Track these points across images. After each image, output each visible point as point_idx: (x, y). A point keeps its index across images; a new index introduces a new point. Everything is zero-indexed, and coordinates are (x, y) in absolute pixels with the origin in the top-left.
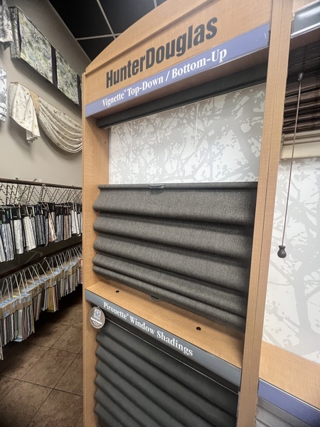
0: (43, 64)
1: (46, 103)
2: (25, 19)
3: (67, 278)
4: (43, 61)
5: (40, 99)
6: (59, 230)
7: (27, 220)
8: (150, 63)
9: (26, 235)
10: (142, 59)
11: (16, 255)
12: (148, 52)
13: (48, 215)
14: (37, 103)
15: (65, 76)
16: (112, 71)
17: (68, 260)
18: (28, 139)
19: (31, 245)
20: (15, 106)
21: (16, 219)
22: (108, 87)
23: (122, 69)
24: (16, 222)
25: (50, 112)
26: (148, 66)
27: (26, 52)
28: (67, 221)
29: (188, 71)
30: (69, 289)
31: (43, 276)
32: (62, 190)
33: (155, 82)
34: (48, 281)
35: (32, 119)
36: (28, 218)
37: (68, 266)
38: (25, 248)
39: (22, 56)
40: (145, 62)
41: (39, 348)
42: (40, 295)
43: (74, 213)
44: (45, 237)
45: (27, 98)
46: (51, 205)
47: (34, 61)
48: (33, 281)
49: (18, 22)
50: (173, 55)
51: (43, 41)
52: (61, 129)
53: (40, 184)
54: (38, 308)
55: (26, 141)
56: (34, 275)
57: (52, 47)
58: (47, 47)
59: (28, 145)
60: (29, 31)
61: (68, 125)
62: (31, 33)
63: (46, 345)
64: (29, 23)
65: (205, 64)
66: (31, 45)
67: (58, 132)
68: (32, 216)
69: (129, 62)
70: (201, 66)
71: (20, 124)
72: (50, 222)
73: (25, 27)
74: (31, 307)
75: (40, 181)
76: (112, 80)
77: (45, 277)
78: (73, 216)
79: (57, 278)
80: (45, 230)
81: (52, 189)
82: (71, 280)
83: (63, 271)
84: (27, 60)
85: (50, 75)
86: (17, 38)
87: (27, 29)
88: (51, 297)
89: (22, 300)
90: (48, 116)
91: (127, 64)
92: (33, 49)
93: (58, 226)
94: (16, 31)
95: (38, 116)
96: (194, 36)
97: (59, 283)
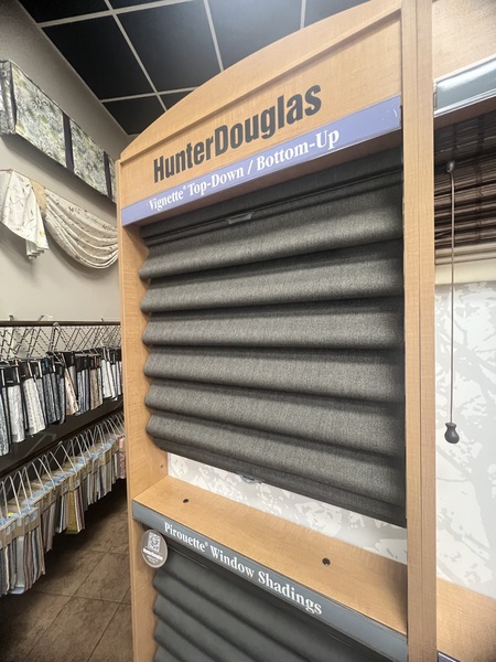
0: (51, 140)
1: (56, 198)
2: (22, 78)
3: (98, 472)
4: (50, 136)
5: (47, 191)
6: (82, 394)
7: (30, 385)
8: (221, 148)
9: (28, 409)
10: (209, 142)
11: (12, 444)
12: (217, 131)
13: (64, 371)
14: (43, 198)
15: (85, 156)
16: (162, 158)
17: (98, 441)
18: (29, 253)
19: (38, 426)
20: (7, 205)
21: (12, 385)
22: (156, 181)
23: (178, 155)
24: (11, 389)
25: (63, 211)
26: (219, 152)
27: (24, 124)
28: (95, 379)
29: (282, 160)
30: (102, 489)
31: (57, 473)
32: (86, 329)
33: (231, 175)
34: (67, 480)
35: (34, 223)
36: (31, 380)
37: (97, 452)
38: (27, 430)
39: (18, 130)
40: (213, 146)
41: (53, 599)
42: (53, 506)
43: (105, 365)
44: (60, 408)
45: (27, 191)
46: (67, 355)
47: (37, 136)
48: (41, 485)
49: (11, 82)
50: (256, 136)
51: (51, 107)
52: (81, 234)
53: (50, 324)
54: (50, 530)
55: (26, 258)
56: (43, 473)
57: (64, 115)
58: (56, 116)
59: (30, 262)
60: (28, 94)
61: (91, 228)
62: (32, 96)
63: (65, 592)
64: (28, 82)
65: (306, 151)
66: (32, 114)
67: (76, 240)
68: (38, 377)
69: (189, 146)
70: (301, 153)
71: (16, 232)
72: (68, 384)
73: (22, 89)
74: (39, 529)
75: (50, 318)
76: (162, 170)
77: (61, 474)
78: (104, 369)
79: (82, 475)
80: (59, 397)
81: (69, 330)
82: (104, 475)
83: (91, 461)
84: (26, 135)
85: (62, 155)
86: (10, 104)
87: (26, 92)
88: (72, 507)
89: (24, 520)
90: (60, 216)
91: (185, 149)
92: (35, 120)
93: (80, 388)
94: (9, 94)
95: (44, 217)
96: (286, 110)
97: (83, 483)
